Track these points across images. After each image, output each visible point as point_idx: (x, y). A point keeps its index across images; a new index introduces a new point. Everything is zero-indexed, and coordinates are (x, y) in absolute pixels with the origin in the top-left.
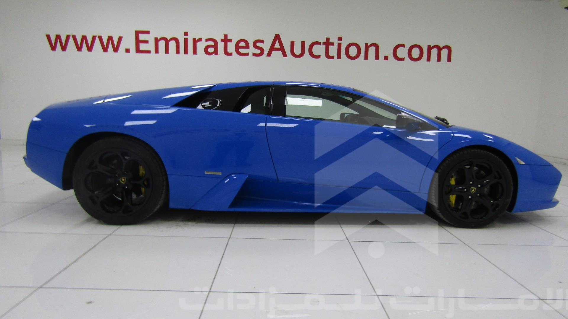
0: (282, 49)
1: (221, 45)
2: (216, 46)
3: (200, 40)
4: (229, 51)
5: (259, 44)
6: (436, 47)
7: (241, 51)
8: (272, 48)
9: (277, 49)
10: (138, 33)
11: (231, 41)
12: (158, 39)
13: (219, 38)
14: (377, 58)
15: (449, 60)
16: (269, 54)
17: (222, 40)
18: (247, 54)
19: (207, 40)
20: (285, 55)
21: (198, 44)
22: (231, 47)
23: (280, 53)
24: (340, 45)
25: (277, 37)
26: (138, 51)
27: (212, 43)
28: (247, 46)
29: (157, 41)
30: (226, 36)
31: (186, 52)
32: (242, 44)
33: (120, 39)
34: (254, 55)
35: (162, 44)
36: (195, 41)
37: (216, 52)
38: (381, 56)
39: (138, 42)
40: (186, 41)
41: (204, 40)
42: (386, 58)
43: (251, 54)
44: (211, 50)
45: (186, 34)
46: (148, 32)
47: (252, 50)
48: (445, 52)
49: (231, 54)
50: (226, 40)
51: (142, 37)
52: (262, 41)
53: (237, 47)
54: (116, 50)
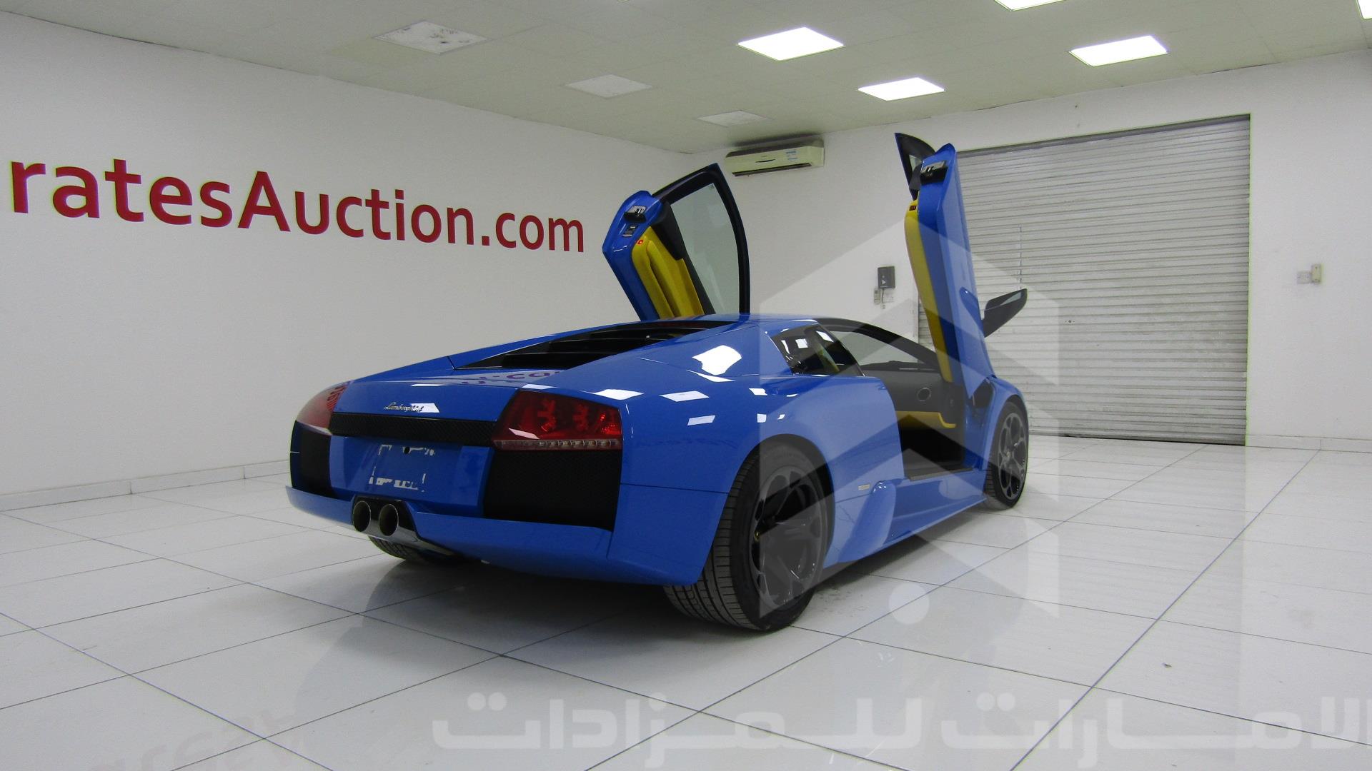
0: (274, 210)
1: (106, 191)
2: (90, 191)
3: (38, 169)
4: (133, 207)
5: (216, 195)
6: (561, 222)
7: (169, 208)
8: (251, 208)
9: (263, 211)
11: (136, 179)
13: (99, 167)
14: (470, 240)
15: (581, 249)
16: (245, 223)
17: (109, 176)
18: (185, 220)
19: (61, 172)
20: (283, 226)
21: (32, 182)
22: (138, 198)
23: (272, 219)
24: (400, 208)
25: (262, 180)
27: (78, 182)
28: (185, 198)
30: (120, 164)
32: (170, 190)
34: (206, 221)
36: (20, 173)
37: (92, 209)
38: (477, 239)
41: (50, 170)
42: (486, 241)
43: (196, 220)
44: (75, 201)
47: (198, 209)
48: (573, 231)
49: (137, 217)
50: (121, 176)
52: (224, 188)
53: (157, 198)
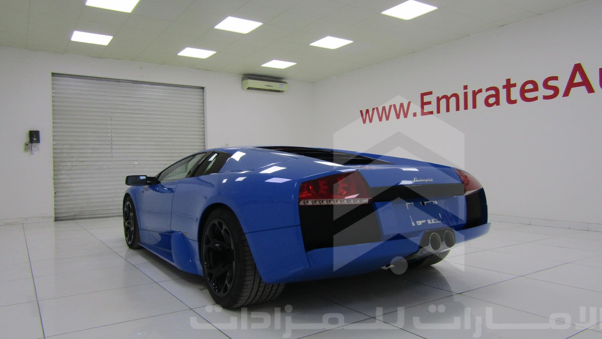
0: (586, 83)
1: (503, 93)
2: (497, 96)
3: (480, 91)
4: (513, 98)
5: (551, 83)
7: (528, 95)
8: (571, 84)
9: (579, 85)
10: (423, 95)
11: (514, 85)
12: (440, 98)
13: (500, 84)
16: (566, 94)
17: (504, 87)
18: (536, 99)
19: (488, 90)
20: (590, 90)
21: (478, 96)
22: (515, 93)
23: (583, 88)
25: (578, 68)
26: (423, 114)
27: (493, 92)
28: (536, 89)
29: (439, 100)
30: (508, 81)
31: (466, 107)
32: (530, 86)
33: (409, 104)
34: (545, 98)
35: (443, 102)
36: (475, 94)
37: (497, 103)
39: (423, 104)
40: (466, 94)
41: (484, 90)
43: (540, 98)
44: (492, 100)
45: (466, 87)
46: (430, 93)
47: (542, 92)
49: (515, 102)
50: (509, 86)
51: (426, 99)
52: (556, 78)
53: (523, 91)
54: (406, 116)
